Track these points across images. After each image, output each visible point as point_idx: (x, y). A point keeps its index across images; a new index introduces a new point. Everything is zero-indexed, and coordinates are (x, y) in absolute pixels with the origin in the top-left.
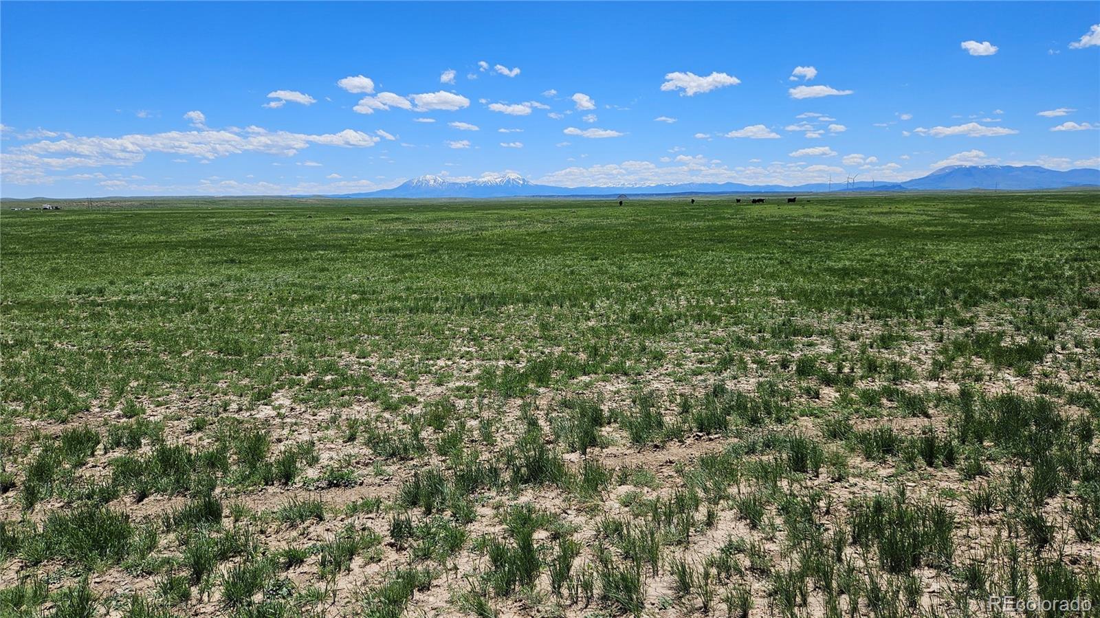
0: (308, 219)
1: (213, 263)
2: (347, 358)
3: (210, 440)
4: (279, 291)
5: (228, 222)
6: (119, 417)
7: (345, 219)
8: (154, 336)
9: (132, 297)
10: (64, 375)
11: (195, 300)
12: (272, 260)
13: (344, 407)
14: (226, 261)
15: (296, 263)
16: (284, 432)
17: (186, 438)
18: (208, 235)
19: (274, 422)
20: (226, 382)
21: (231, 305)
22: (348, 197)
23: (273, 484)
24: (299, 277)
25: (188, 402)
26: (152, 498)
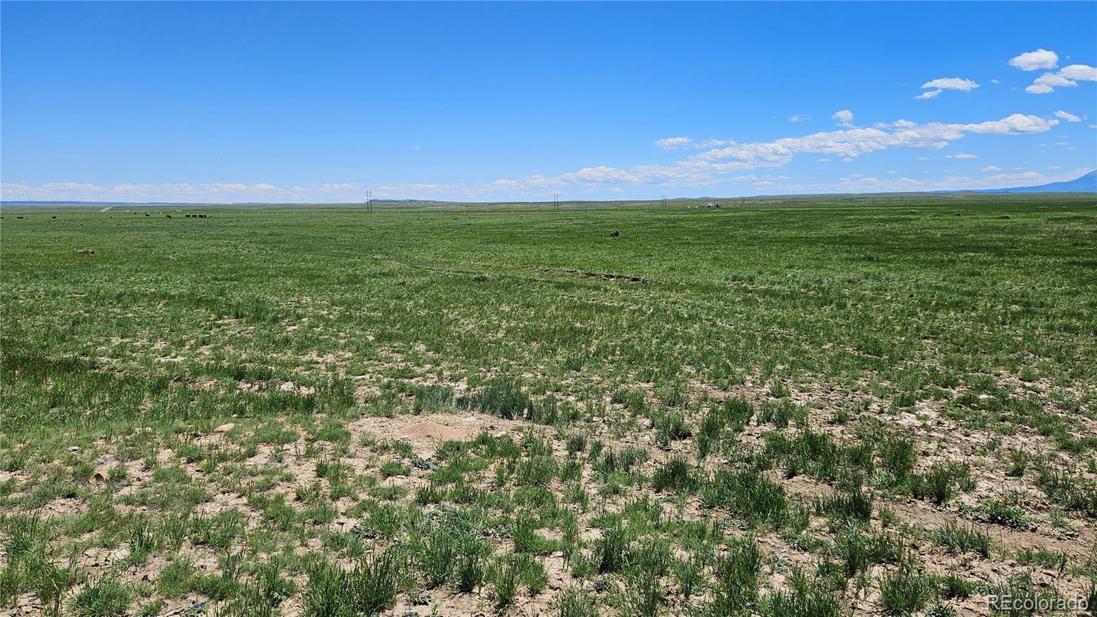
0: (955, 217)
1: (850, 260)
2: (1006, 378)
3: (851, 436)
4: (921, 293)
5: (867, 219)
6: (768, 394)
7: (1003, 218)
8: (795, 324)
9: (777, 287)
10: (724, 349)
11: (833, 295)
12: (912, 260)
13: (1005, 434)
14: (864, 259)
15: (941, 264)
16: (931, 446)
17: (828, 428)
18: (846, 232)
19: (919, 433)
20: (866, 381)
21: (869, 303)
22: (1007, 192)
23: (922, 499)
24: (944, 280)
25: (829, 393)
26: (800, 477)
